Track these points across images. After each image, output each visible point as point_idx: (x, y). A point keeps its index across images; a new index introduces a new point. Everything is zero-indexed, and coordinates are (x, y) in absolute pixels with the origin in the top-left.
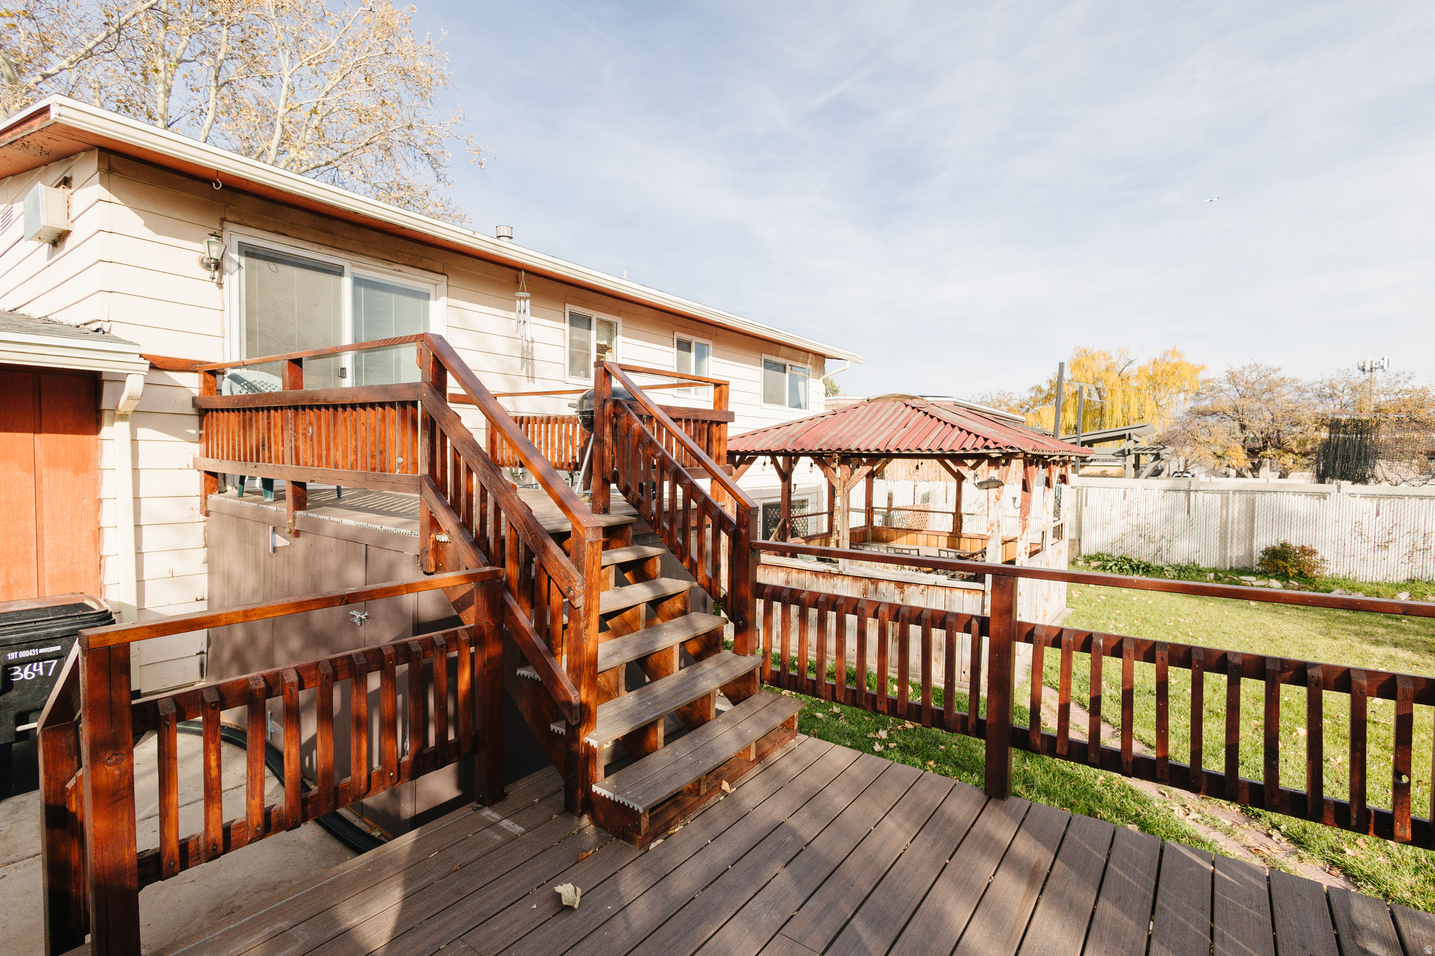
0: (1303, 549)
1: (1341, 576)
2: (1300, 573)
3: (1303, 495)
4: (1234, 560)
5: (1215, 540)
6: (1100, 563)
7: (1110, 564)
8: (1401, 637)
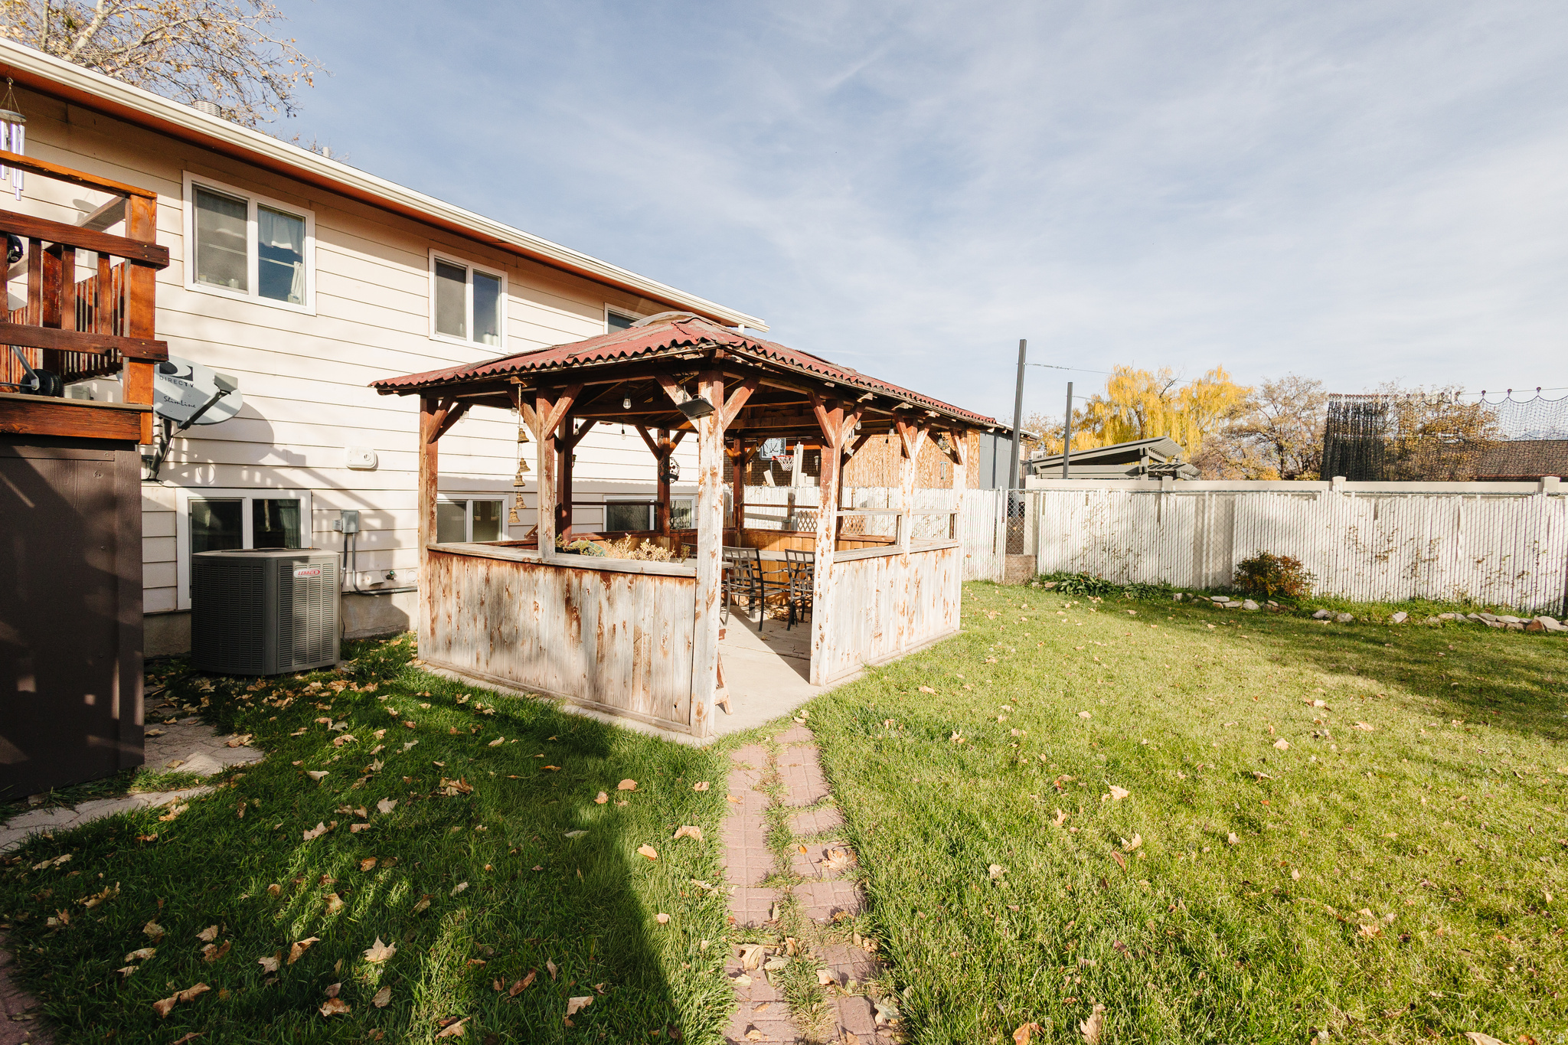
0: (1285, 560)
1: (1333, 595)
2: (1281, 591)
3: (1289, 494)
4: (1210, 579)
5: (1189, 554)
6: (1054, 584)
7: (1064, 584)
8: (1373, 664)
